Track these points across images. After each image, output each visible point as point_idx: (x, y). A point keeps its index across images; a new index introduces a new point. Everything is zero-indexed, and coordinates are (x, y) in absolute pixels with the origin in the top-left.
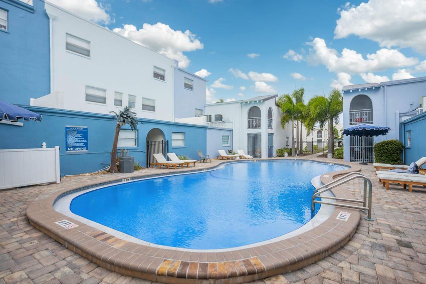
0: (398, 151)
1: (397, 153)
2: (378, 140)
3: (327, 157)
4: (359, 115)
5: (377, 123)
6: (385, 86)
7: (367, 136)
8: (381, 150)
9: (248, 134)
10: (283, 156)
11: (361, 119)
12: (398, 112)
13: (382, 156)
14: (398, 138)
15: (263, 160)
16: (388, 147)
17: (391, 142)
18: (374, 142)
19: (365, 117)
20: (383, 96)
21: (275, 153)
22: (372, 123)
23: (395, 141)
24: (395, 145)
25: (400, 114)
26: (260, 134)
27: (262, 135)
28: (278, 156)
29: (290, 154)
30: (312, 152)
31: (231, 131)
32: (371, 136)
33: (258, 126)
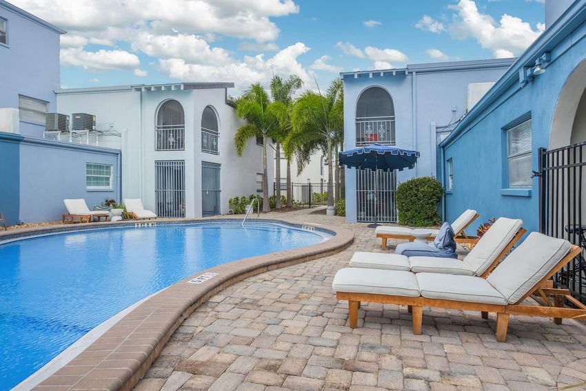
0: (435, 199)
1: (432, 203)
2: (403, 176)
3: (325, 213)
4: (371, 128)
5: (402, 143)
6: (414, 73)
7: (386, 170)
8: (406, 198)
9: (157, 162)
10: (244, 212)
11: (376, 135)
12: (433, 124)
13: (407, 210)
14: (435, 174)
15: (190, 222)
16: (418, 190)
17: (424, 182)
18: (397, 183)
19: (381, 131)
20: (410, 91)
21: (224, 206)
22: (394, 143)
23: (429, 180)
24: (429, 187)
25: (437, 128)
26: (183, 162)
27: (186, 165)
28: (231, 213)
29: (258, 208)
30: (310, 204)
31: (118, 154)
32: (391, 171)
33: (179, 145)
